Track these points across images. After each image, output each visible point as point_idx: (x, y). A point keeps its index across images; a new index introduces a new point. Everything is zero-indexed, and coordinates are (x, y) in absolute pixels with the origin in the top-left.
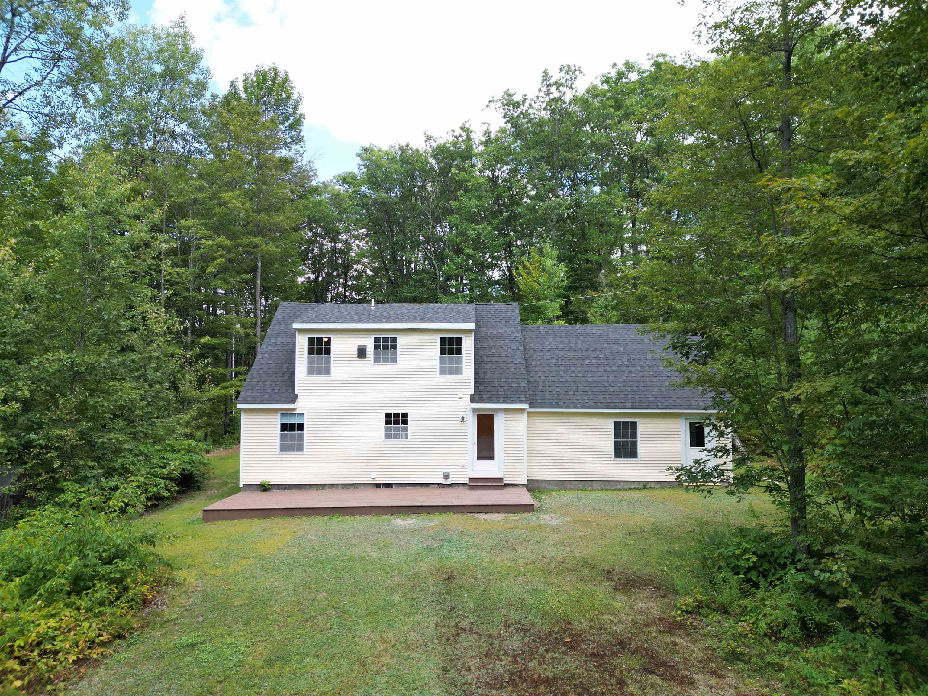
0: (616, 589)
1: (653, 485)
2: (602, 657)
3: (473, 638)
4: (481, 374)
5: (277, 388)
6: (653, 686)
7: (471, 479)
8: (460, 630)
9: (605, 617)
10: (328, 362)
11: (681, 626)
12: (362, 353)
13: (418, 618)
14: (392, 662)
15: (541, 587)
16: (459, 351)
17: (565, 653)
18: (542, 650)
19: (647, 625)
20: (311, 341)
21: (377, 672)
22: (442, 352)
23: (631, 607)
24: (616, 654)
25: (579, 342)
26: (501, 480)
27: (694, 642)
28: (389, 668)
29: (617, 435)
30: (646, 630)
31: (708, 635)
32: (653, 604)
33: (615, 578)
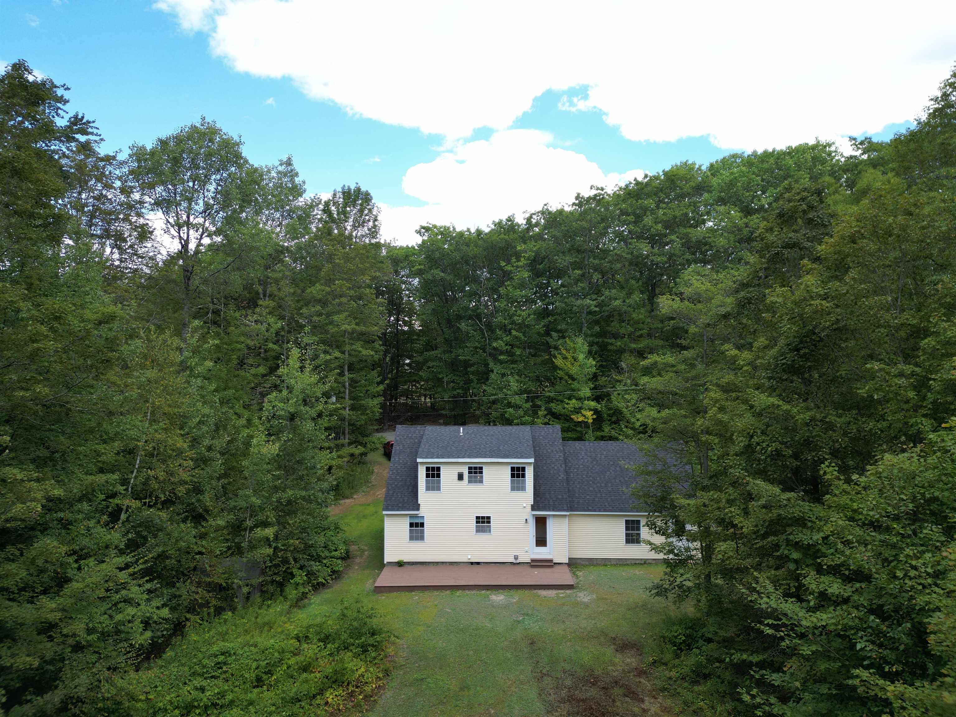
0: (617, 651)
1: (650, 561)
2: (607, 689)
3: (549, 679)
4: (538, 488)
5: (406, 499)
6: (626, 702)
7: (533, 561)
8: (543, 675)
9: (610, 668)
10: (439, 482)
11: (645, 673)
12: (460, 477)
13: (522, 667)
14: (517, 690)
15: (580, 649)
16: (523, 476)
17: (590, 687)
18: (581, 685)
19: (629, 672)
20: (428, 469)
21: (511, 695)
22: (513, 476)
23: (623, 662)
24: (613, 687)
25: (603, 457)
26: (551, 561)
27: (649, 681)
28: (516, 693)
29: (627, 529)
30: (628, 675)
31: (656, 678)
32: (634, 660)
33: (617, 643)
